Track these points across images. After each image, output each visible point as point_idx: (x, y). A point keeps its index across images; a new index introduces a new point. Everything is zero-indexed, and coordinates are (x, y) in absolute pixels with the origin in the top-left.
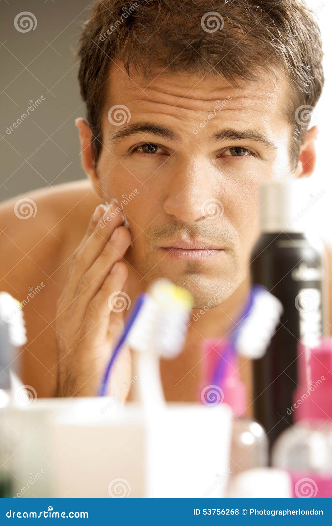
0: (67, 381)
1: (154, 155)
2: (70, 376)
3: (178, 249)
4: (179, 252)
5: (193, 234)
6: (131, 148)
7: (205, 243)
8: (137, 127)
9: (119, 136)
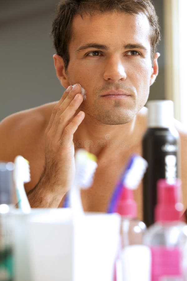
0: (53, 165)
1: (98, 56)
2: (54, 163)
3: (110, 95)
4: (111, 96)
5: (117, 88)
6: (86, 54)
7: (123, 92)
8: (89, 45)
9: (80, 49)
